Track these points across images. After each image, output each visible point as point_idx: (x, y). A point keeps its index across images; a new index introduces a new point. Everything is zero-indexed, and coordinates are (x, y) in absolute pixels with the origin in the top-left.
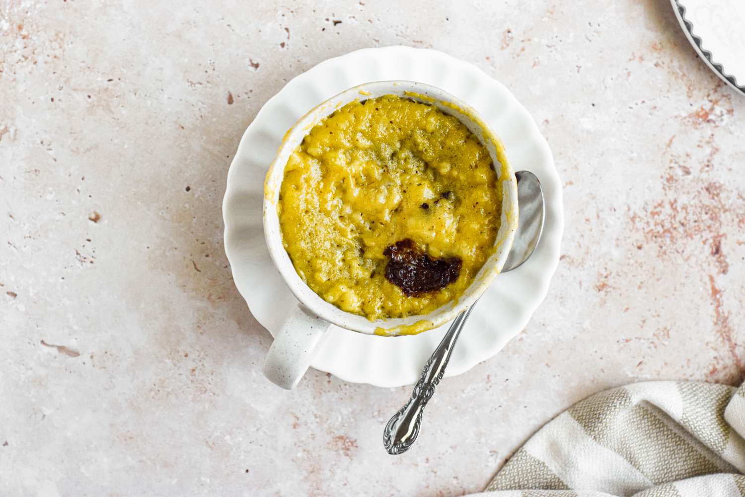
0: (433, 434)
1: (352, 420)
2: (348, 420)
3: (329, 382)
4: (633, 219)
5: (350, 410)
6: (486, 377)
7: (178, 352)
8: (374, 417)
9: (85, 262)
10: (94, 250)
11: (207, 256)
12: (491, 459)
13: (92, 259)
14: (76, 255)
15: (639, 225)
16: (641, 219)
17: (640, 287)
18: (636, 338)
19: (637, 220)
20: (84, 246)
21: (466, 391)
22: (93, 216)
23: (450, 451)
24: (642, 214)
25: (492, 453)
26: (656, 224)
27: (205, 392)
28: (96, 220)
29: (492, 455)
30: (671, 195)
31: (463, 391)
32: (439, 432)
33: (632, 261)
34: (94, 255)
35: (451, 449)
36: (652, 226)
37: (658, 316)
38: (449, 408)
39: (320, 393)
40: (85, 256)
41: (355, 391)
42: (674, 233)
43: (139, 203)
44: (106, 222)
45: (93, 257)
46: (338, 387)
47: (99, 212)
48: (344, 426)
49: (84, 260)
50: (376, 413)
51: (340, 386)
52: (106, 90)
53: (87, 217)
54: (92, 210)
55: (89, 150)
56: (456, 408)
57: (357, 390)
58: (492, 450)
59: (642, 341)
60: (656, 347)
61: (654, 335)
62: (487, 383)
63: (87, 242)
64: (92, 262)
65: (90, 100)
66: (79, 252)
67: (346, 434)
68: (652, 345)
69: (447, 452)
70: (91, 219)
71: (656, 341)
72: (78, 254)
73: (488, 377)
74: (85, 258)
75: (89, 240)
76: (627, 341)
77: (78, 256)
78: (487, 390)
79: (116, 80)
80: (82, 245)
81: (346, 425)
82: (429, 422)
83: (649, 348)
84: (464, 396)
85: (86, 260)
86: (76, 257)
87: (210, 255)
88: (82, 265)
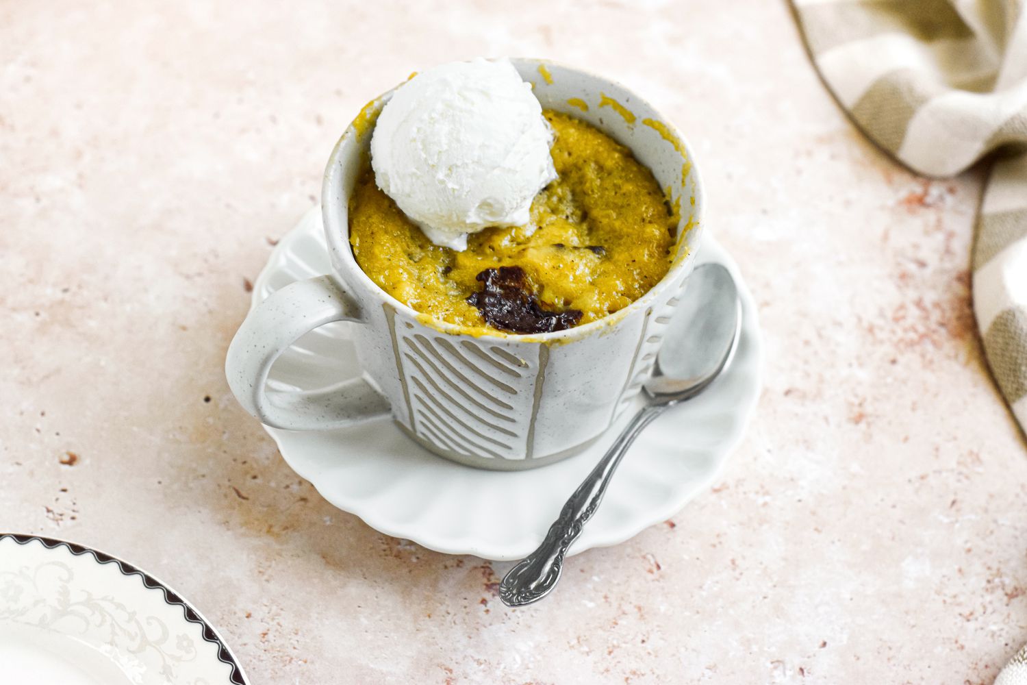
0: (674, 655)
1: (539, 658)
2: (532, 659)
3: (487, 611)
4: (871, 330)
5: (532, 644)
6: (730, 563)
7: (235, 613)
8: (572, 647)
9: (62, 520)
10: (75, 501)
11: (255, 477)
12: (776, 673)
13: (73, 514)
14: (46, 514)
15: (880, 335)
16: (882, 329)
17: (914, 409)
18: (935, 472)
19: (877, 331)
20: (57, 499)
21: (705, 587)
22: (66, 458)
23: (708, 673)
24: (880, 322)
25: (776, 664)
26: (905, 330)
27: (290, 662)
28: (72, 461)
29: (775, 668)
30: (912, 294)
31: (701, 587)
32: (683, 650)
33: (889, 380)
34: (75, 508)
35: (708, 671)
36: (900, 333)
37: (955, 438)
38: (687, 614)
39: (478, 629)
40: (60, 512)
41: (532, 616)
42: (935, 337)
43: (135, 429)
44: (87, 462)
45: (74, 511)
46: (505, 616)
47: (74, 451)
48: (528, 668)
49: (60, 517)
50: (574, 642)
51: (506, 615)
52: (62, 302)
53: (57, 460)
54: (64, 451)
55: (47, 377)
56: (698, 612)
57: (534, 615)
58: (775, 659)
59: (944, 474)
60: (967, 477)
61: (959, 463)
62: (734, 570)
63: (63, 493)
64: (73, 518)
65: (38, 319)
66: (50, 508)
67: (534, 680)
68: (962, 477)
69: (703, 675)
70: (63, 463)
71: (964, 470)
72: (48, 511)
73: (733, 562)
74: (61, 515)
75: (64, 490)
76: (923, 478)
77: (51, 515)
78: (738, 579)
79: (74, 288)
80: (54, 498)
81: (531, 666)
82: (663, 639)
83: (959, 481)
84: (704, 594)
85: (63, 517)
86: (47, 517)
87: (259, 477)
88: (58, 524)
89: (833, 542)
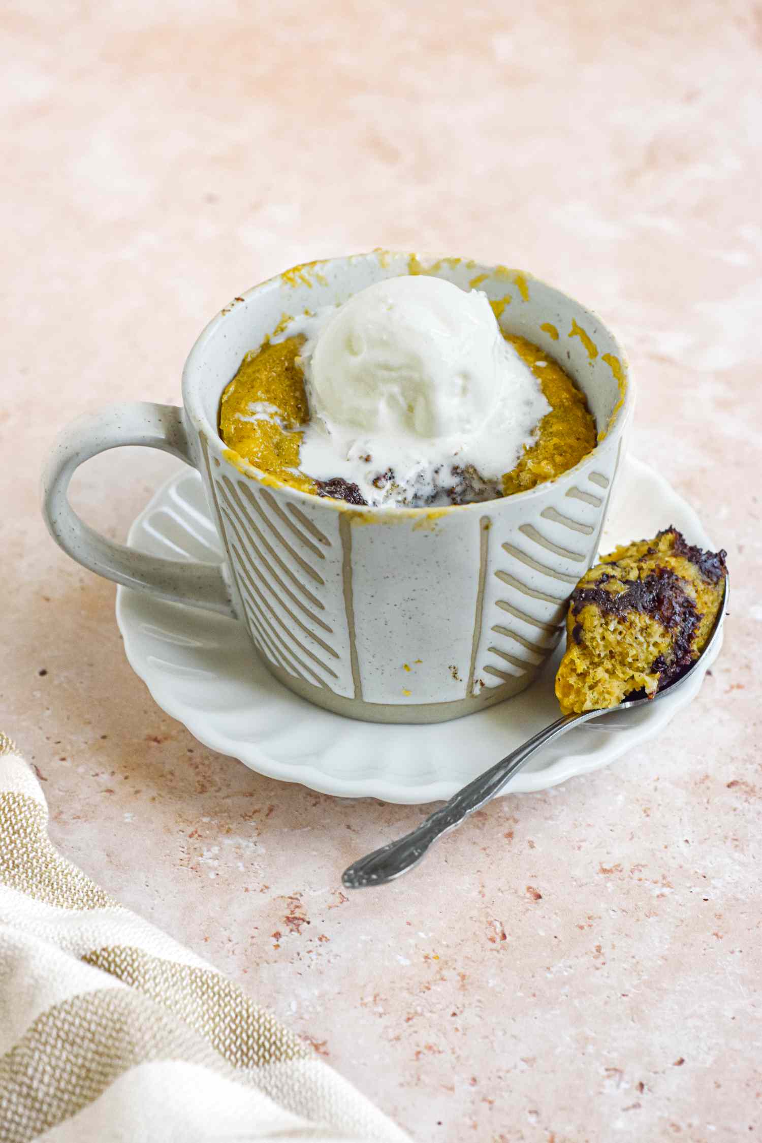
0: (486, 1037)
1: (319, 1009)
2: (311, 1009)
3: (277, 946)
5: (316, 992)
6: (594, 950)
8: (365, 1005)
11: (63, 759)
12: (608, 1083)
21: (553, 970)
23: (523, 1066)
25: (612, 1072)
29: (609, 1077)
31: (548, 968)
32: (500, 1033)
35: (523, 1063)
38: (520, 994)
39: (258, 965)
41: (329, 961)
46: (295, 955)
48: (302, 1018)
50: (370, 999)
51: (298, 954)
56: (534, 995)
57: (332, 960)
58: (612, 1066)
62: (596, 957)
67: (305, 1032)
69: (515, 1067)
73: (599, 949)
78: (597, 969)
81: (306, 1016)
82: (480, 1017)
84: (549, 976)
87: (69, 759)
89: (732, 952)
